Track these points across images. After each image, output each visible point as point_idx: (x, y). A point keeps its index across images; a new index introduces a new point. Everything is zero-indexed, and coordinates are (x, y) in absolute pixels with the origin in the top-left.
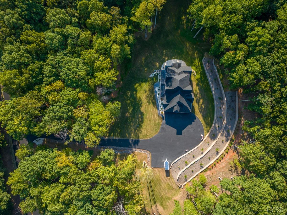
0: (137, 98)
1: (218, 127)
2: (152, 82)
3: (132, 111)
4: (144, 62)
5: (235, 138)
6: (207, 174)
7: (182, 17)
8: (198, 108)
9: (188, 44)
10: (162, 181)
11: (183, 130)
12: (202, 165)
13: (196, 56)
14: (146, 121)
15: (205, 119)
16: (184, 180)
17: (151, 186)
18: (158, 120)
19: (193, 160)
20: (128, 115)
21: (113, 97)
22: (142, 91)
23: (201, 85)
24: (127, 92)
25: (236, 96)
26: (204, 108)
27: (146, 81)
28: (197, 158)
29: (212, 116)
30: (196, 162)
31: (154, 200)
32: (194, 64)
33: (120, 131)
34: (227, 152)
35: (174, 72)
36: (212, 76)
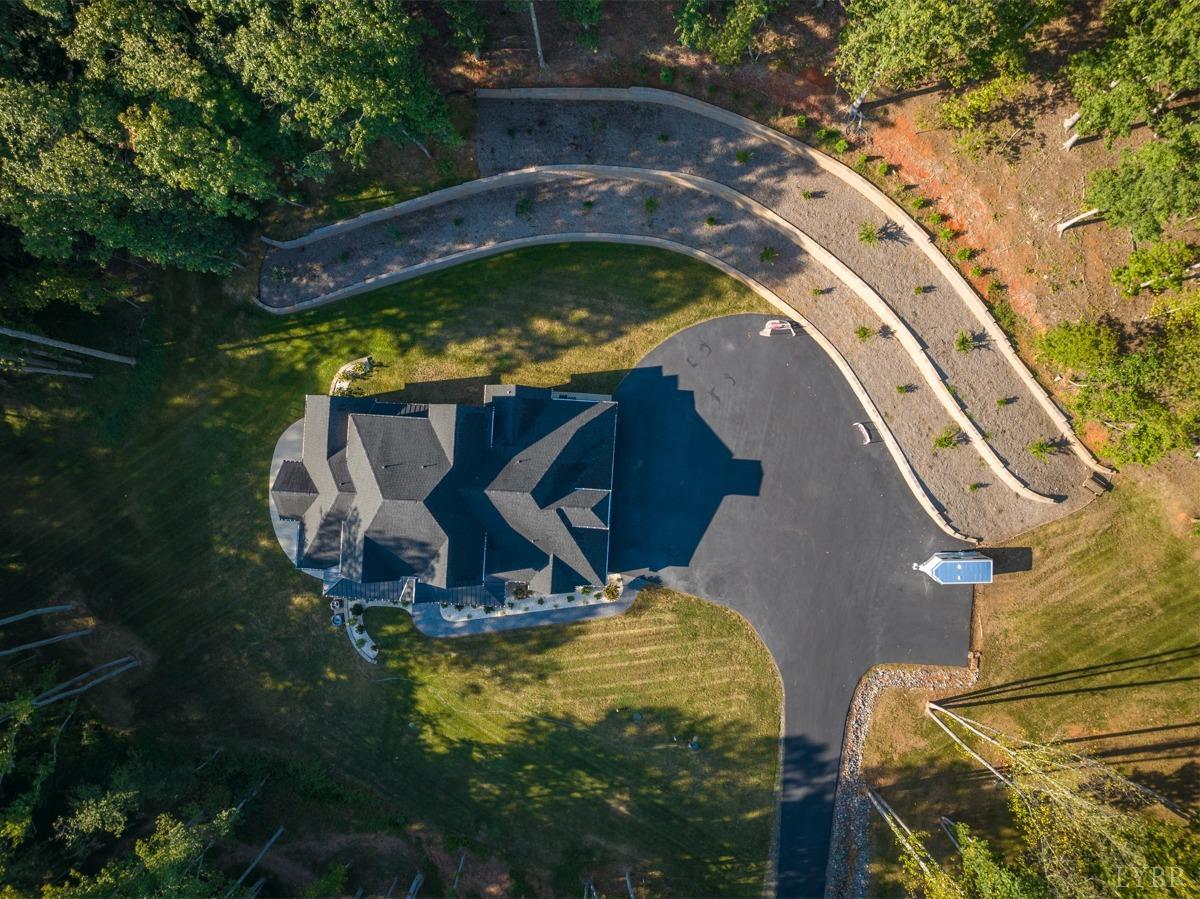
0: (517, 742)
1: (712, 221)
2: (410, 646)
3: (600, 779)
4: (288, 684)
5: (795, 112)
6: (1032, 307)
7: (9, 426)
8: (587, 345)
9: (178, 400)
10: (1058, 596)
11: (727, 452)
12: (969, 336)
13: (253, 352)
14: (666, 695)
15: (658, 306)
16: (1058, 459)
17: (1090, 671)
18: (663, 615)
19: (930, 397)
20: (622, 802)
21: (507, 885)
22: (471, 712)
23: (435, 325)
24: (477, 799)
25: (512, 102)
26: (593, 309)
27: (405, 687)
28: (916, 370)
29: (642, 261)
30: (943, 377)
31: (1183, 654)
32: (301, 366)
33: (724, 859)
34: (891, 169)
35: (334, 522)
36: (379, 252)
